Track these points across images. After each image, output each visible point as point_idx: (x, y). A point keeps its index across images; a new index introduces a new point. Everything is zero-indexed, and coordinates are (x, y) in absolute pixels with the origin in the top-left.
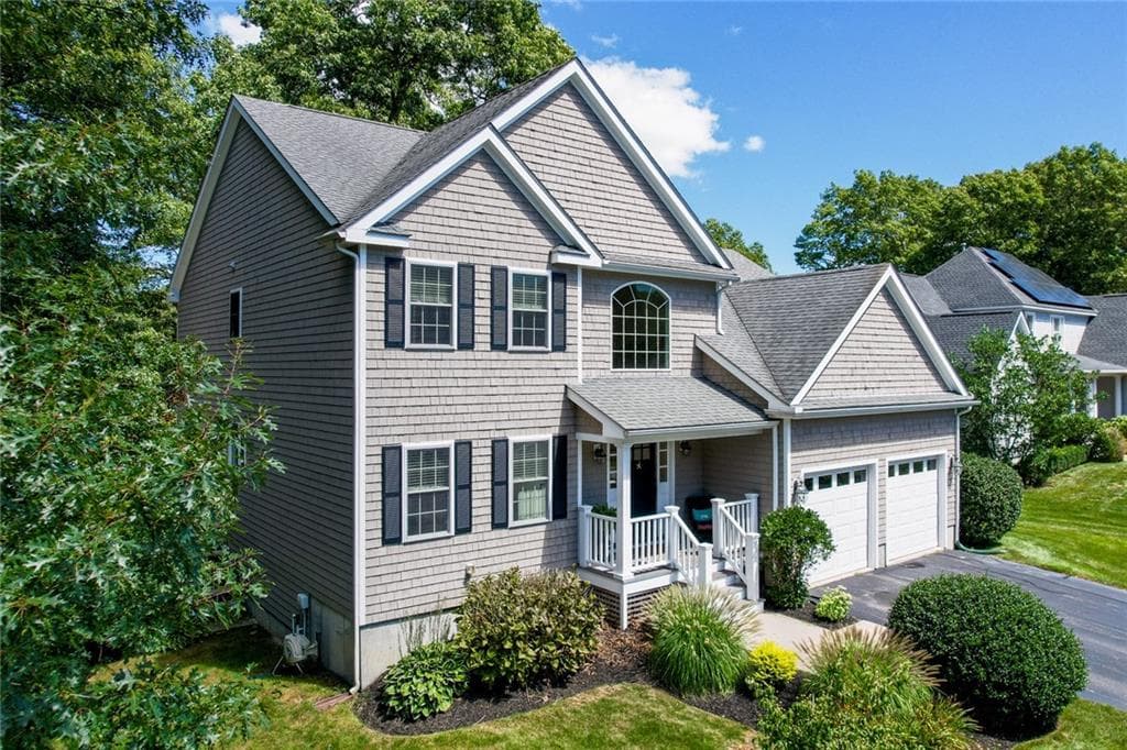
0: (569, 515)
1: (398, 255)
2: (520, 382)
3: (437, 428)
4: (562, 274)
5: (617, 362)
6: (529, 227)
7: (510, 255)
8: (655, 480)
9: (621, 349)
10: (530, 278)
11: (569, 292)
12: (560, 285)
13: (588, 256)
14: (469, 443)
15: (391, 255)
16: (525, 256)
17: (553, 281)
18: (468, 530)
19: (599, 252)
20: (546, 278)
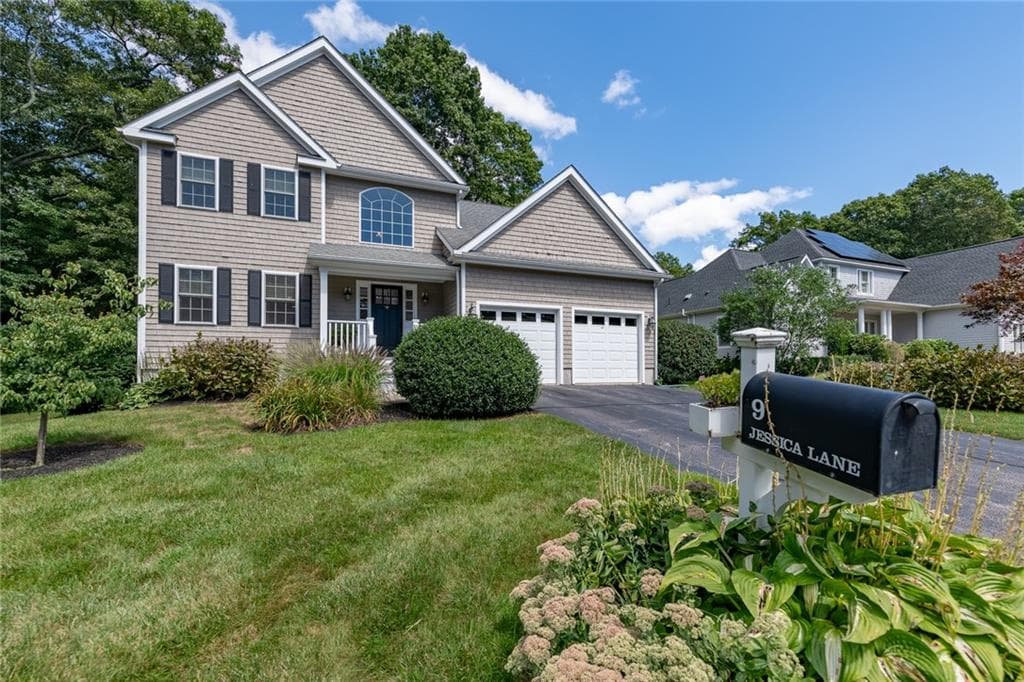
0: (314, 326)
1: (172, 149)
2: (272, 237)
3: (204, 258)
4: (306, 173)
5: (365, 237)
6: (278, 140)
7: (262, 157)
8: (402, 320)
9: (369, 229)
10: (280, 174)
11: (313, 185)
12: (305, 180)
13: (324, 160)
14: (229, 270)
15: (166, 149)
16: (277, 159)
17: (299, 177)
18: (229, 323)
19: (334, 159)
20: (293, 174)
